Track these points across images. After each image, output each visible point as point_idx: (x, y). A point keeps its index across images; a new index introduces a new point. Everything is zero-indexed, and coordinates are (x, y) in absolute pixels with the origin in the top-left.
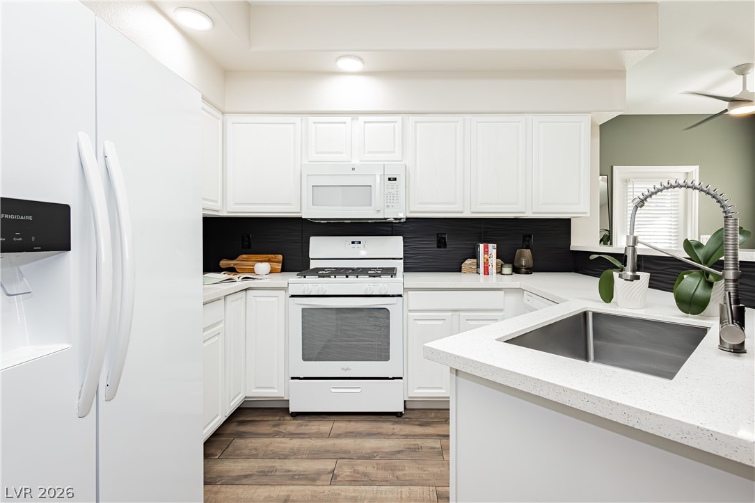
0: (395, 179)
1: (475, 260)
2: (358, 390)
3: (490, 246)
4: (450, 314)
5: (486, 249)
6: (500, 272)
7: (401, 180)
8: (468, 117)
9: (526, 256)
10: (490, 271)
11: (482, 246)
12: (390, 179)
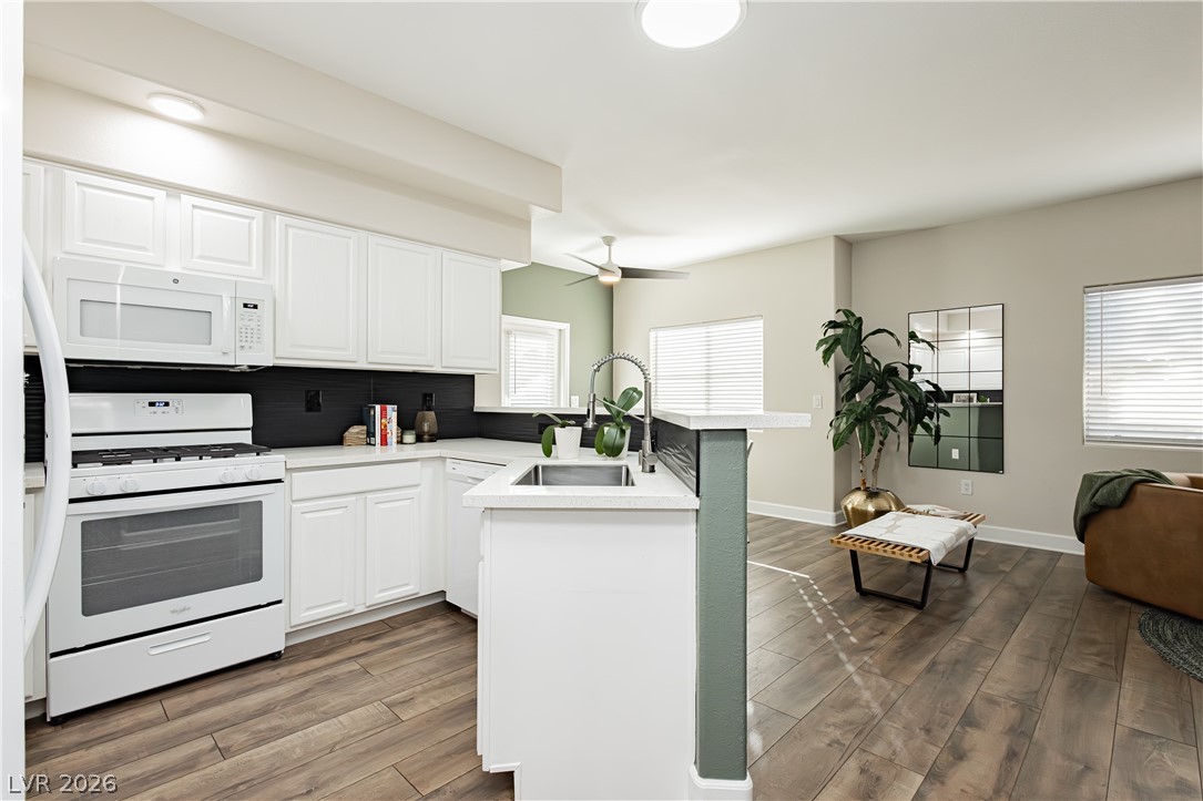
0: (255, 307)
1: (365, 428)
2: (206, 638)
3: (389, 407)
4: (353, 498)
5: (383, 411)
6: (400, 442)
7: (265, 310)
8: (364, 234)
9: (429, 420)
10: (389, 440)
11: (378, 407)
12: (245, 306)
